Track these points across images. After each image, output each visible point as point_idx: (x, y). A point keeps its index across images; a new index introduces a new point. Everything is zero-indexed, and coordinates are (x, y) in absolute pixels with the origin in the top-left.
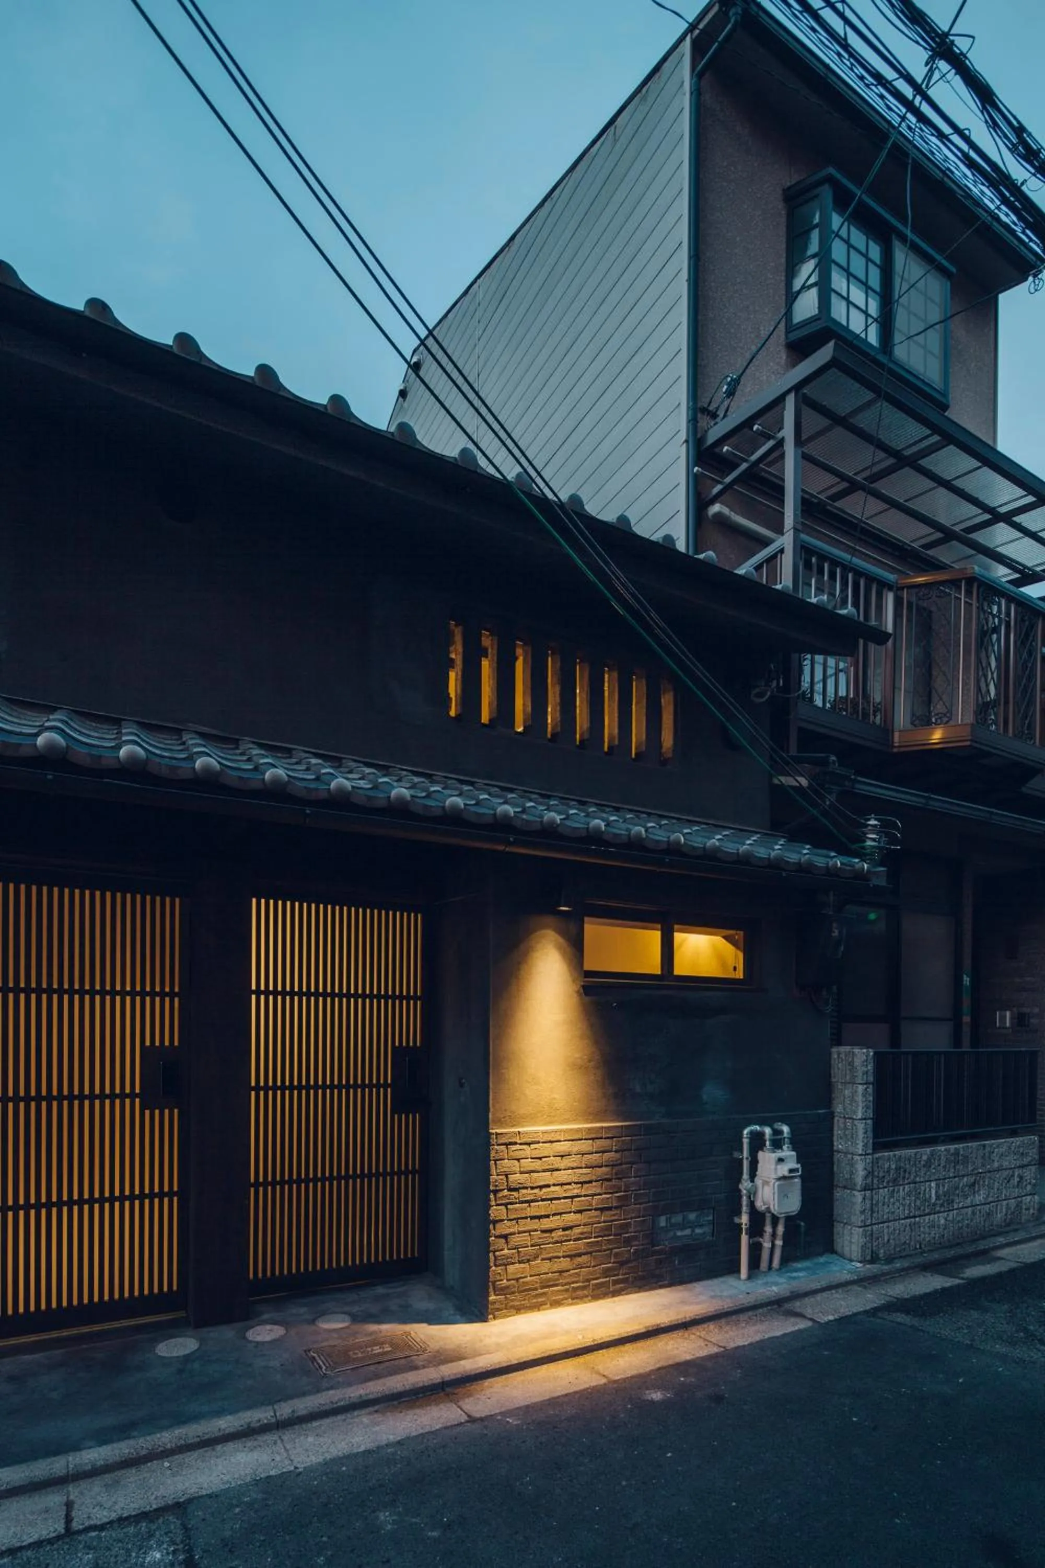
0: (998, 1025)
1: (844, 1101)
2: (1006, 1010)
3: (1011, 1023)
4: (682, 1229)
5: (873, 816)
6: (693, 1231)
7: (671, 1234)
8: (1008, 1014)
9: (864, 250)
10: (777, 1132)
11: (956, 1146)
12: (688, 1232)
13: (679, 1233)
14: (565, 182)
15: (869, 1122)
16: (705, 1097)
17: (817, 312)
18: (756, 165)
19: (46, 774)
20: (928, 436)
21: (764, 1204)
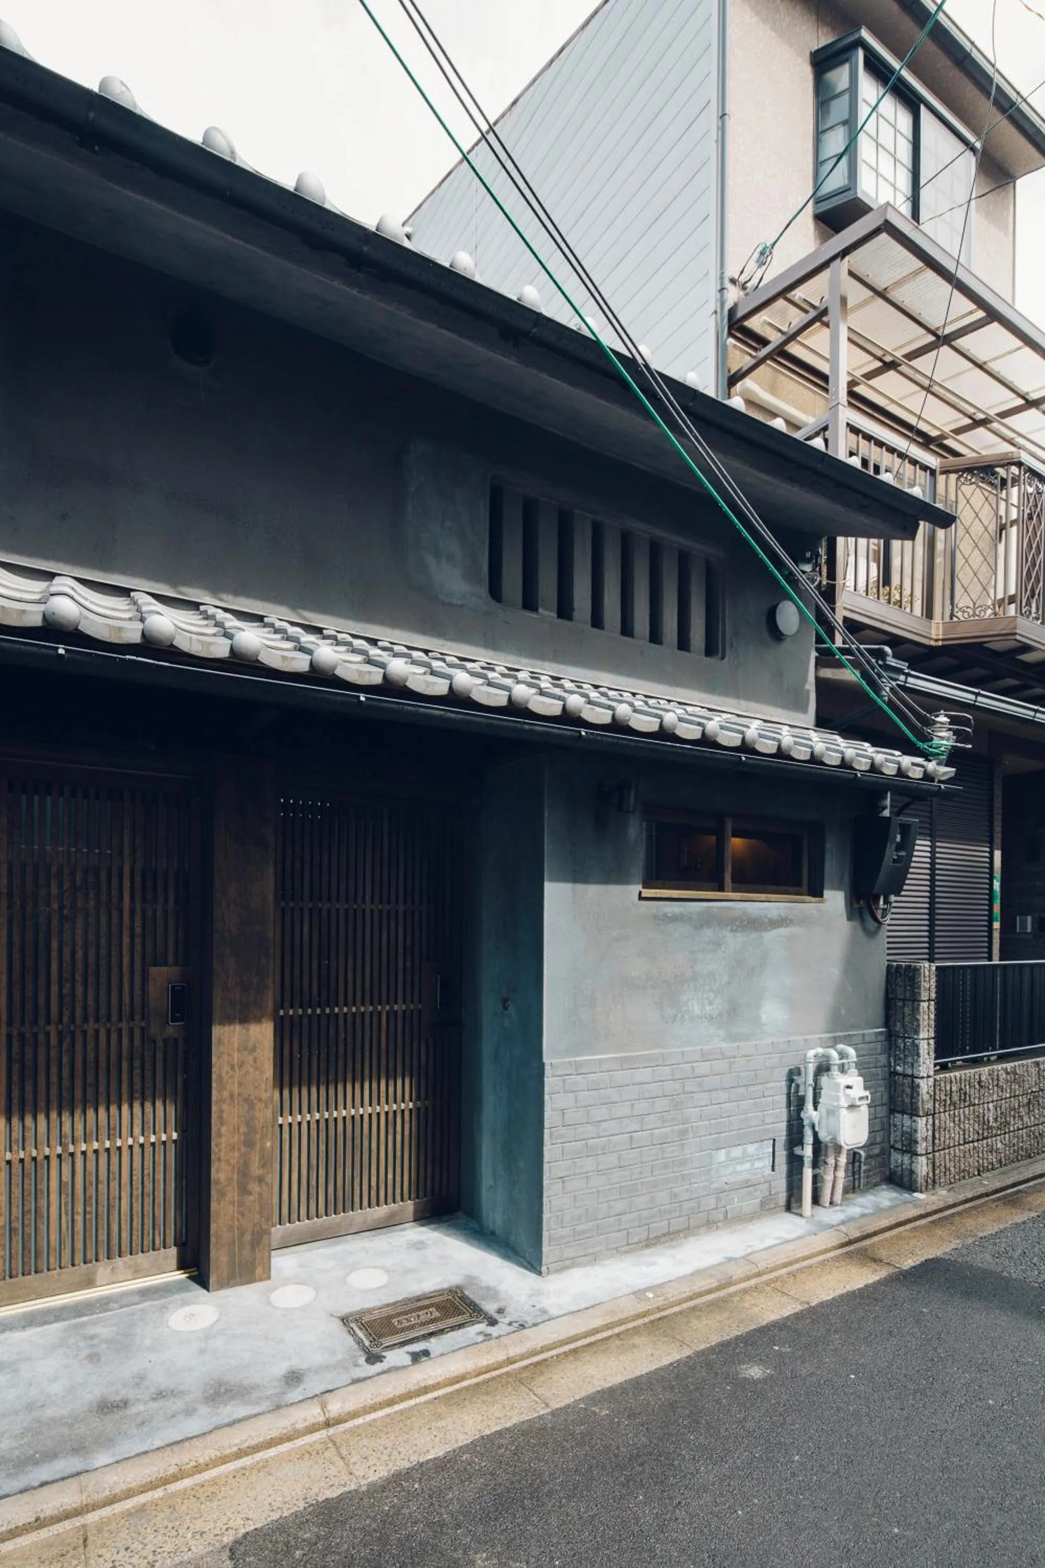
0: (1018, 931)
1: (903, 1018)
2: (1027, 915)
3: (1033, 928)
4: (742, 1163)
5: (942, 712)
6: (753, 1165)
7: (731, 1169)
8: (1029, 919)
9: (892, 120)
10: (842, 1055)
11: (1012, 1064)
12: (747, 1166)
13: (739, 1168)
14: (575, 40)
15: (932, 1042)
16: (764, 1018)
17: (846, 181)
18: (784, 24)
19: (58, 648)
20: (971, 313)
21: (829, 1134)
